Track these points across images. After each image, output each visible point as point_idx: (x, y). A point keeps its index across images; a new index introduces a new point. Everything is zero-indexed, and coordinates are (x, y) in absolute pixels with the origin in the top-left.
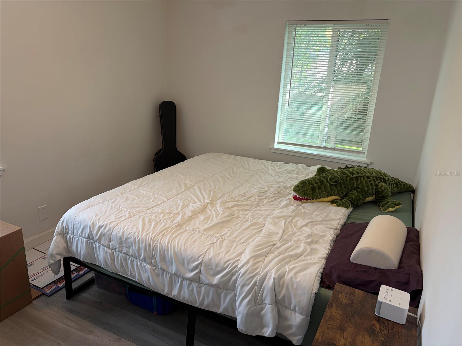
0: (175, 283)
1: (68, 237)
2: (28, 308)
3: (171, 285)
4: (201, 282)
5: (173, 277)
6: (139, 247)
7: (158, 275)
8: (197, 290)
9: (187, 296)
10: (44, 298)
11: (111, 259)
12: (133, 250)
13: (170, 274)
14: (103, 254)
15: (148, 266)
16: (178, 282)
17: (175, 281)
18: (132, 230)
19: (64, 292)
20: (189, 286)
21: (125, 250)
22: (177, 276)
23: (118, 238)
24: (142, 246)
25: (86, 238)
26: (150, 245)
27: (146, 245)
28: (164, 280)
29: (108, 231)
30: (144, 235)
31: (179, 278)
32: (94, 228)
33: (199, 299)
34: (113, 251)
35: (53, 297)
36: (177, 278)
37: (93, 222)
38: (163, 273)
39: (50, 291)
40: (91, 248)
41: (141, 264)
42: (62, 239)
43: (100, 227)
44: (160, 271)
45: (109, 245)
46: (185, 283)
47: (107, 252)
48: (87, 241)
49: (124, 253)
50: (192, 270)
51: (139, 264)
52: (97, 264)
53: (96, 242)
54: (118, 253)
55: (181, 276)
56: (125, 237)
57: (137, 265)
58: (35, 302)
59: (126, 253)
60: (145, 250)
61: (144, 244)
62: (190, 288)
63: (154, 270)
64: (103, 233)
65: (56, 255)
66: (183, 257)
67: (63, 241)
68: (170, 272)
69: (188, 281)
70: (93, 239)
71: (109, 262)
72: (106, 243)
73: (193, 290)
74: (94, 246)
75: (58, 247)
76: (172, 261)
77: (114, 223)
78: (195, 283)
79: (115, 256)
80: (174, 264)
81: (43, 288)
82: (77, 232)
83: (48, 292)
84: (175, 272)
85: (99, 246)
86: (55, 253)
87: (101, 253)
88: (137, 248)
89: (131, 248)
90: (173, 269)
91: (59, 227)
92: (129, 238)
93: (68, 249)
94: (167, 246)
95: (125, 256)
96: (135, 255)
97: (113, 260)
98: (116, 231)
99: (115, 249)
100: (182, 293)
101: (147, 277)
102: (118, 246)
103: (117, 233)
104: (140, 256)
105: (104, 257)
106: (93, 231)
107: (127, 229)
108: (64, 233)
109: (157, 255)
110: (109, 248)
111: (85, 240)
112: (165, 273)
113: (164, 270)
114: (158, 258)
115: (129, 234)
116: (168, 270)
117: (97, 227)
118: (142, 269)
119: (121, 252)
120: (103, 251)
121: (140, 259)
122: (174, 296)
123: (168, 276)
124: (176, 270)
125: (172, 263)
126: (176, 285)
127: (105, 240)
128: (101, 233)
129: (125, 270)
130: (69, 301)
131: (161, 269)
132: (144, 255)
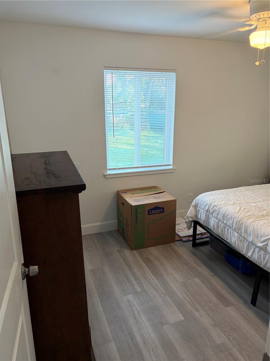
0: (251, 248)
1: (198, 209)
2: (172, 244)
3: (248, 249)
4: (267, 251)
5: (250, 244)
6: (233, 221)
7: (241, 241)
8: (263, 255)
9: (256, 258)
10: (181, 242)
11: (217, 225)
12: (229, 222)
13: (248, 242)
14: (213, 222)
15: (236, 234)
16: (253, 248)
17: (251, 247)
18: (232, 211)
19: (191, 242)
20: (258, 252)
21: (225, 222)
22: (252, 244)
23: (223, 213)
24: (235, 221)
25: (206, 211)
26: (239, 222)
27: (237, 221)
28: (244, 245)
29: (218, 209)
30: (238, 215)
31: (254, 246)
32: (211, 206)
33: (264, 262)
34: (219, 221)
35: (185, 243)
36: (252, 245)
37: (211, 202)
38: (244, 240)
39: (185, 239)
40: (207, 217)
41: (233, 232)
42: (194, 210)
43: (214, 206)
44: (243, 239)
45: (217, 217)
46: (257, 250)
47: (215, 221)
48: (206, 213)
49: (224, 224)
50: (262, 242)
51: (232, 232)
52: (209, 228)
53: (211, 214)
54: (221, 223)
55: (255, 244)
56: (227, 214)
57: (230, 232)
58: (176, 242)
59: (225, 224)
60: (236, 224)
61: (236, 220)
62: (259, 254)
63: (239, 237)
64: (215, 210)
65: (190, 218)
66: (258, 233)
67: (194, 211)
68: (249, 240)
69: (259, 249)
70: (209, 212)
71: (215, 227)
72: (216, 216)
73: (260, 255)
74: (209, 216)
75: (191, 213)
76: (251, 233)
77: (222, 205)
78: (263, 251)
79: (219, 225)
80: (252, 236)
81: (182, 237)
82: (202, 206)
83: (184, 240)
84: (251, 241)
85: (212, 217)
86: (189, 216)
87: (212, 221)
88: (232, 221)
89: (229, 221)
90: (250, 239)
91: (194, 202)
92: (229, 215)
93: (196, 216)
94: (250, 224)
95: (225, 225)
96: (230, 226)
97: (218, 226)
98: (222, 210)
99: (220, 220)
100: (254, 256)
101: (234, 240)
102: (221, 219)
103: (222, 211)
104: (233, 227)
105: (213, 224)
106: (210, 208)
107: (229, 210)
108: (196, 206)
109: (242, 228)
110: (217, 219)
111: (205, 212)
112: (246, 240)
113: (245, 239)
114: (243, 230)
115: (229, 213)
116: (247, 239)
117: (213, 206)
118: (233, 235)
119: (223, 222)
120: (214, 220)
121: (232, 229)
122: (248, 256)
123: (247, 243)
124: (252, 240)
125: (251, 235)
126: (251, 250)
127: (215, 214)
128: (214, 209)
129: (223, 234)
130: (193, 248)
131: (243, 237)
132: (235, 226)
